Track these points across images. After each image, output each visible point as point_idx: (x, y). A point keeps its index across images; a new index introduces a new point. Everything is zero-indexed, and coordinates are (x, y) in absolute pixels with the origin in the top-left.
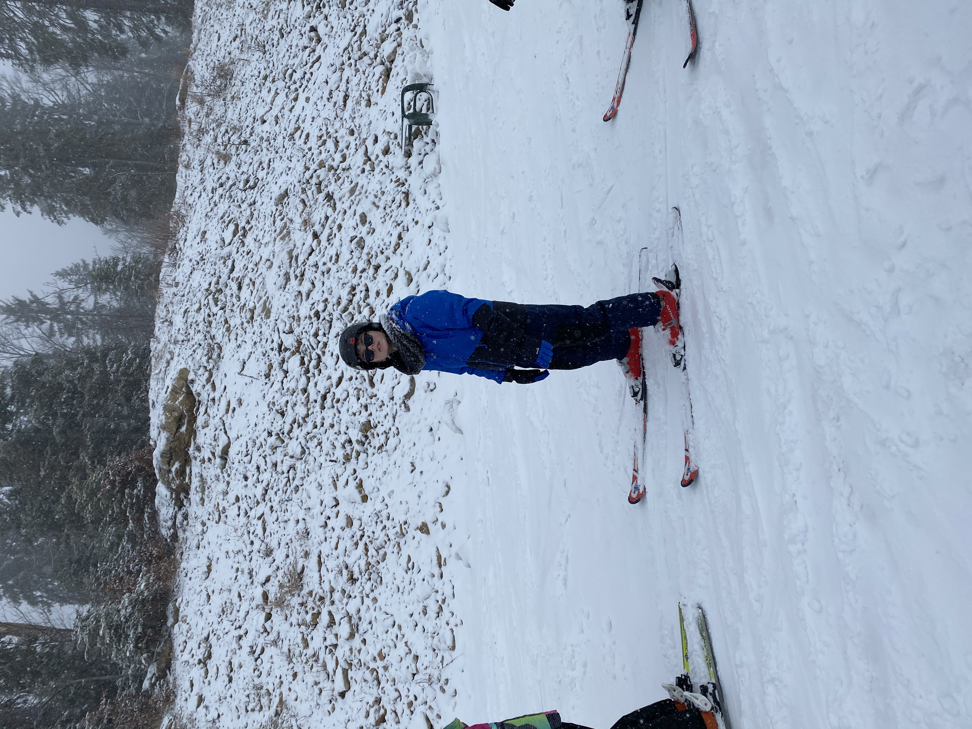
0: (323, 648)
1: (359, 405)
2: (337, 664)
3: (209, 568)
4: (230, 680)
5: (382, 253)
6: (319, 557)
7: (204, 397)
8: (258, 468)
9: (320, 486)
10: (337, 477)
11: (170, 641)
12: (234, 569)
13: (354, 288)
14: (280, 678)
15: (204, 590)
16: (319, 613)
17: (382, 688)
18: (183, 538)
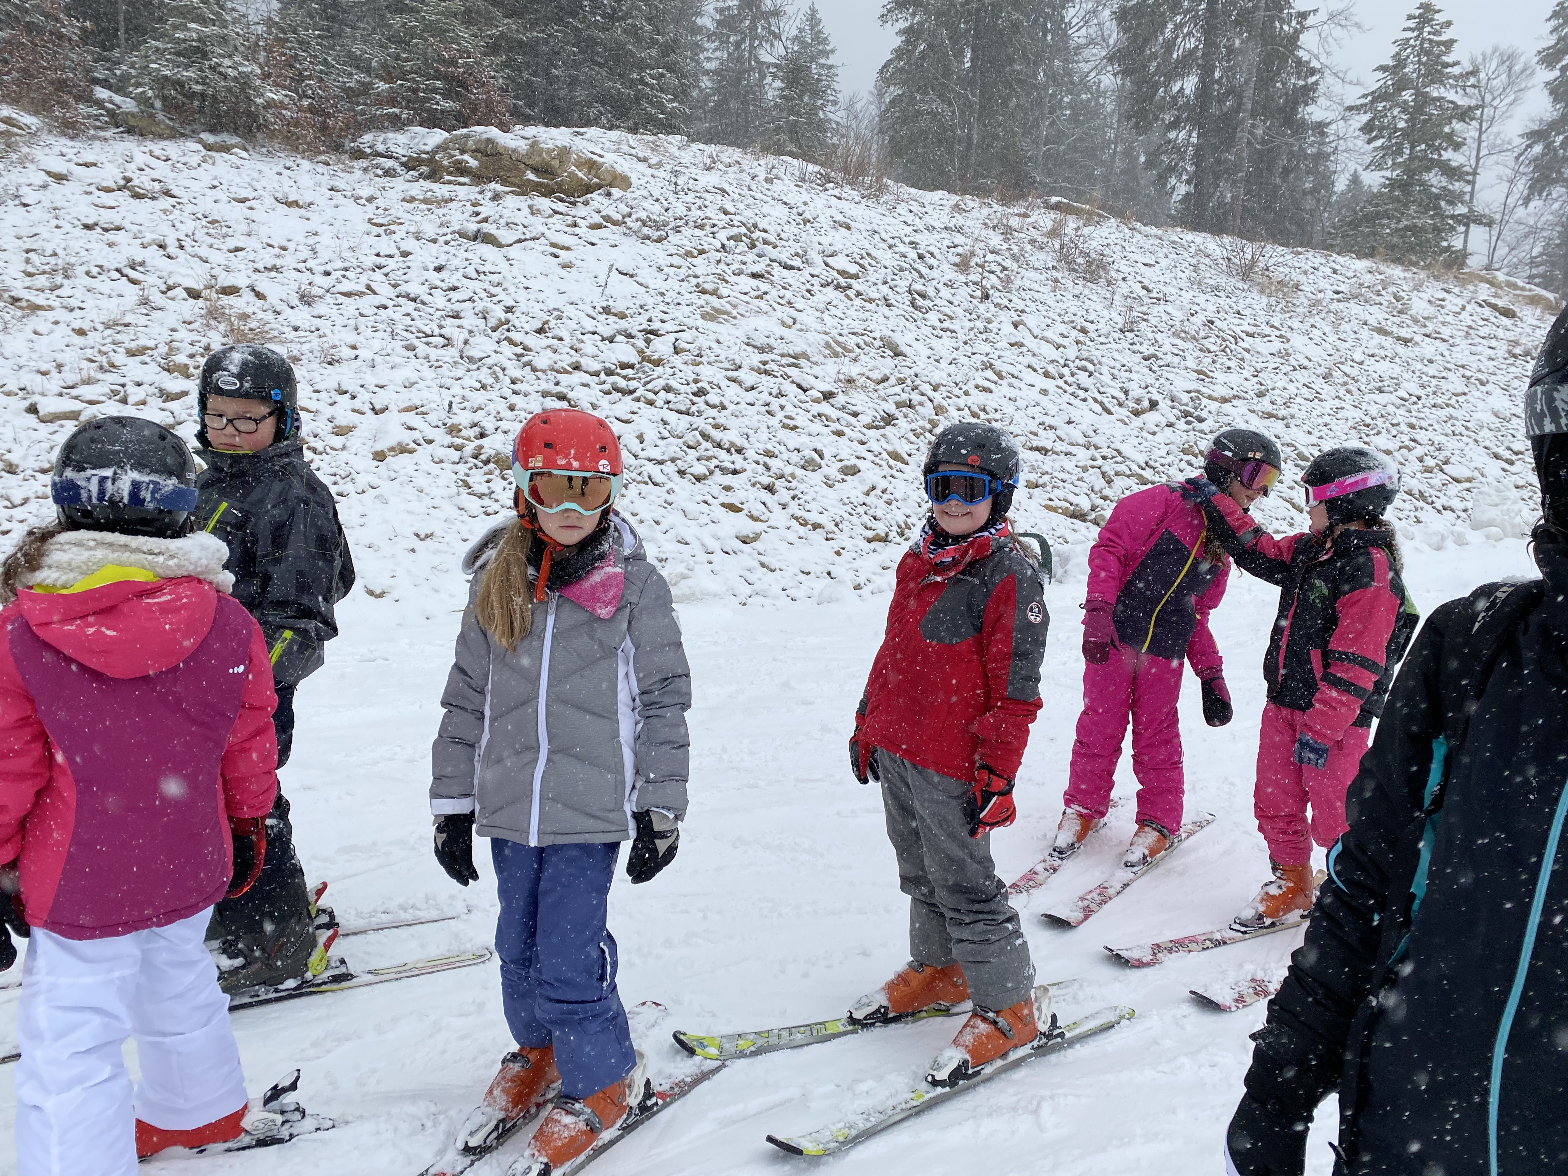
0: (122, 380)
2: (91, 403)
3: (295, 204)
5: (793, 498)
7: (581, 210)
8: (455, 289)
11: (173, 135)
13: (739, 451)
15: (255, 194)
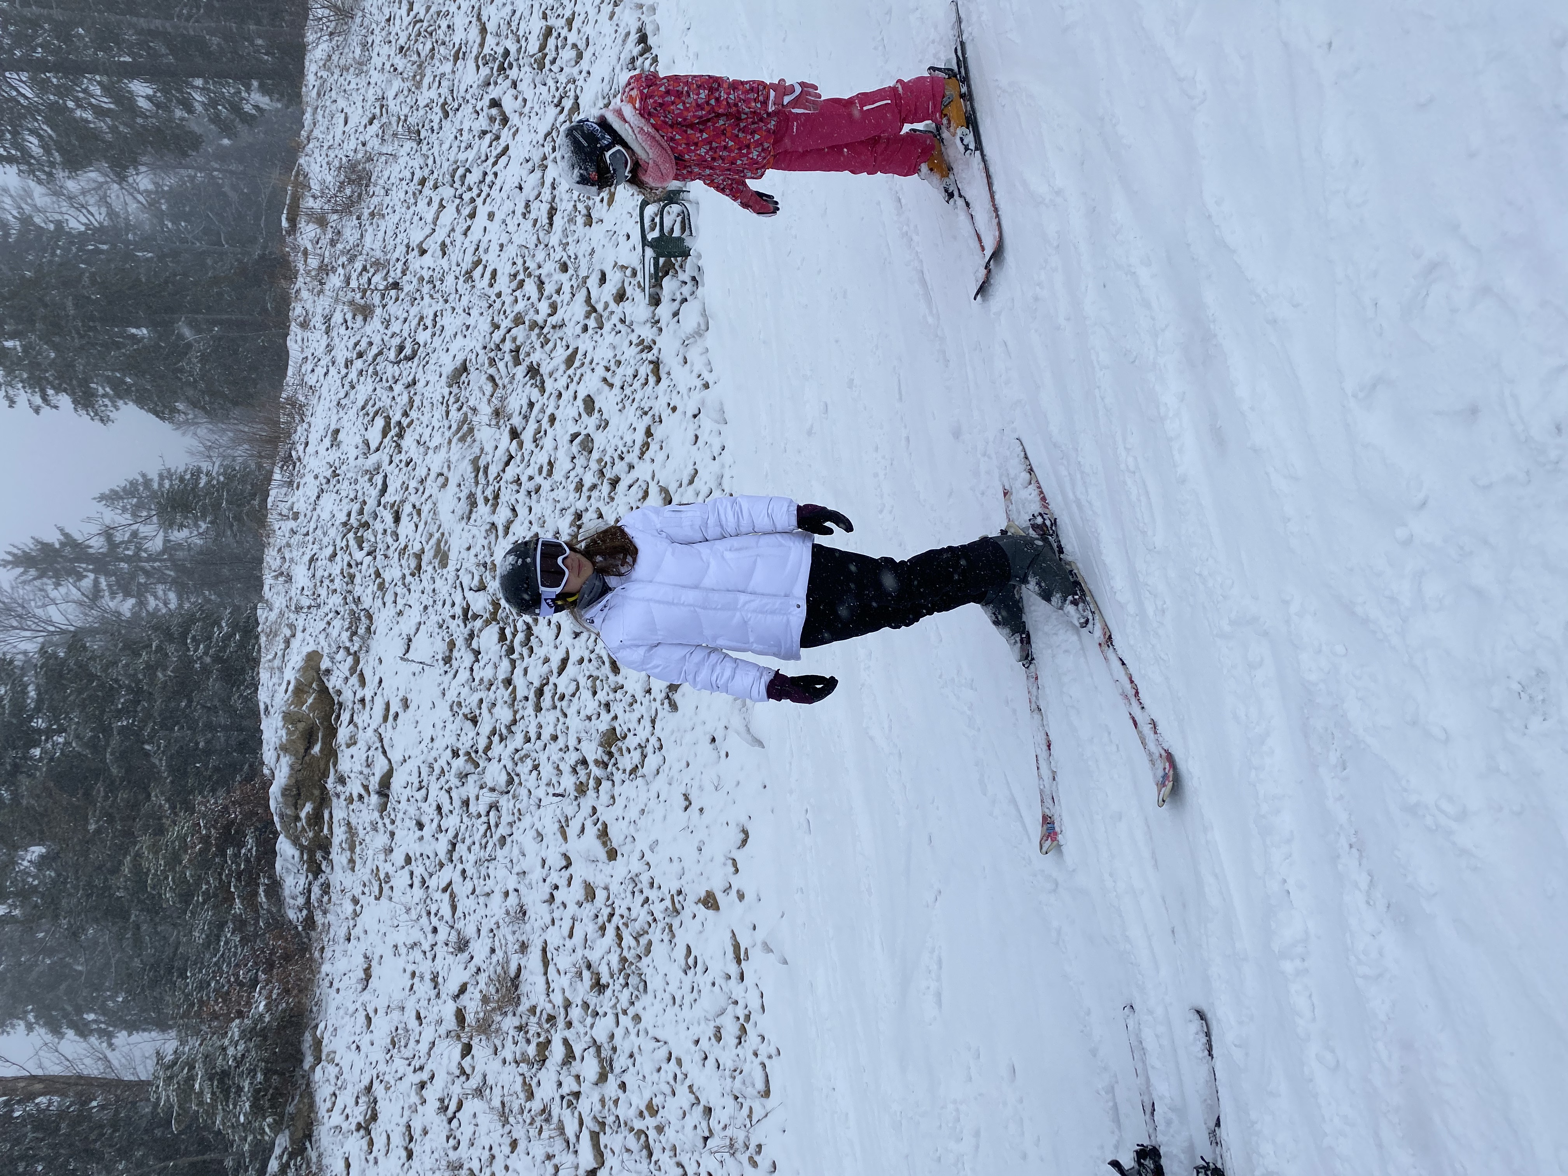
0: (558, 1099)
1: (597, 704)
2: (581, 1123)
3: (368, 972)
4: (410, 1155)
5: (622, 459)
6: (544, 951)
7: (347, 696)
8: (439, 808)
9: (540, 836)
10: (567, 820)
11: (309, 1094)
12: (408, 974)
13: (579, 516)
14: (491, 1148)
15: (361, 1009)
16: (549, 1042)
17: (656, 1162)
18: (324, 924)
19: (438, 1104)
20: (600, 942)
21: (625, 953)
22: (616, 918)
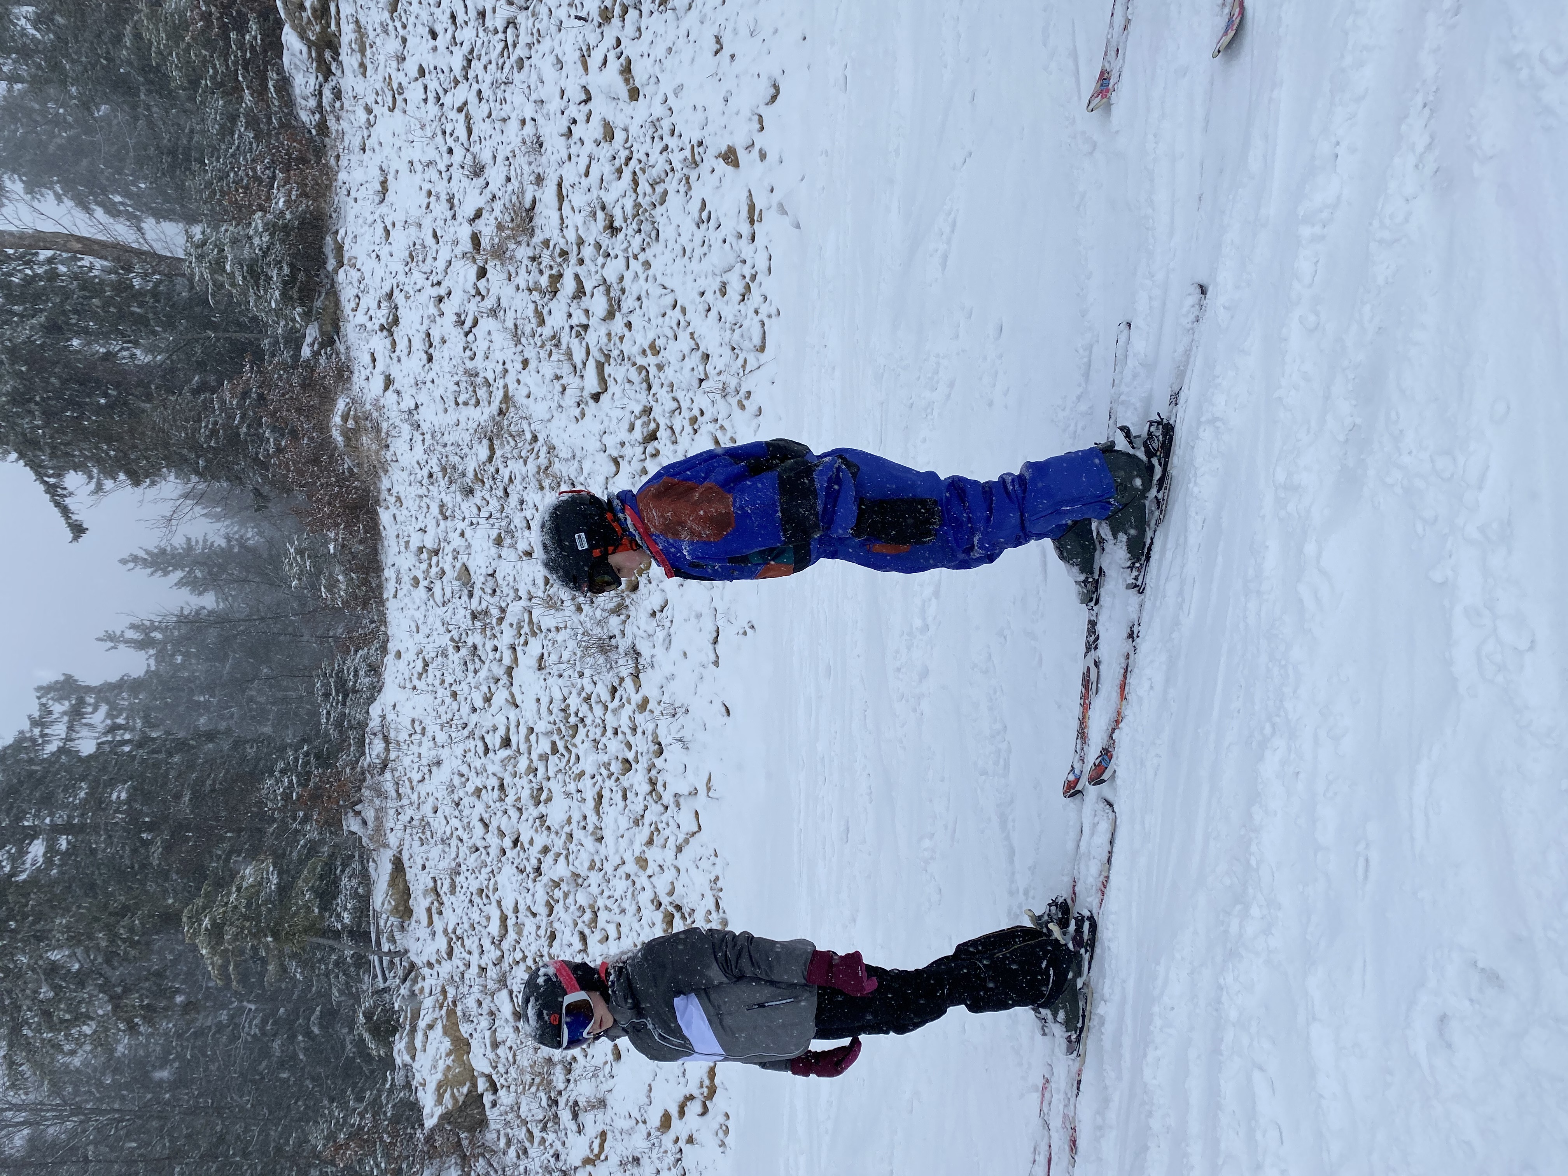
4: (430, 359)
6: (560, 186)
9: (559, 63)
10: (589, 49)
12: (424, 192)
14: (504, 364)
16: (561, 276)
17: (654, 395)
18: (337, 131)
19: (455, 318)
20: (615, 184)
21: (640, 199)
22: (633, 163)
